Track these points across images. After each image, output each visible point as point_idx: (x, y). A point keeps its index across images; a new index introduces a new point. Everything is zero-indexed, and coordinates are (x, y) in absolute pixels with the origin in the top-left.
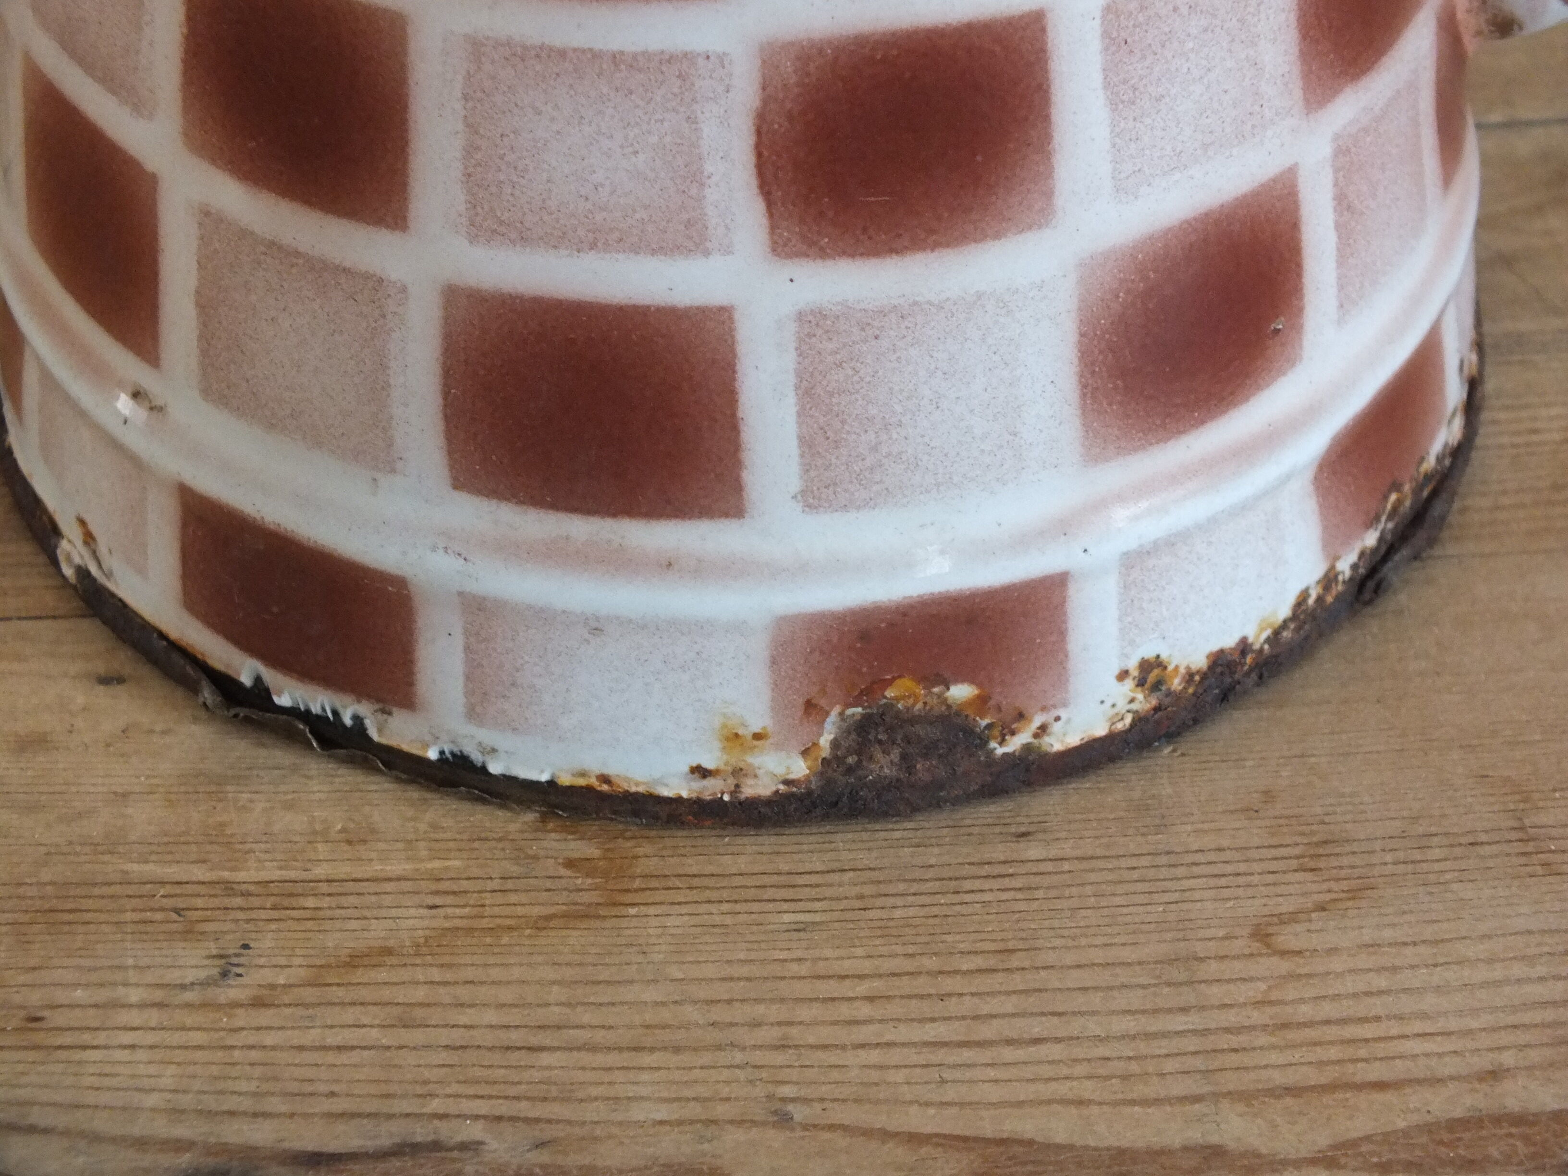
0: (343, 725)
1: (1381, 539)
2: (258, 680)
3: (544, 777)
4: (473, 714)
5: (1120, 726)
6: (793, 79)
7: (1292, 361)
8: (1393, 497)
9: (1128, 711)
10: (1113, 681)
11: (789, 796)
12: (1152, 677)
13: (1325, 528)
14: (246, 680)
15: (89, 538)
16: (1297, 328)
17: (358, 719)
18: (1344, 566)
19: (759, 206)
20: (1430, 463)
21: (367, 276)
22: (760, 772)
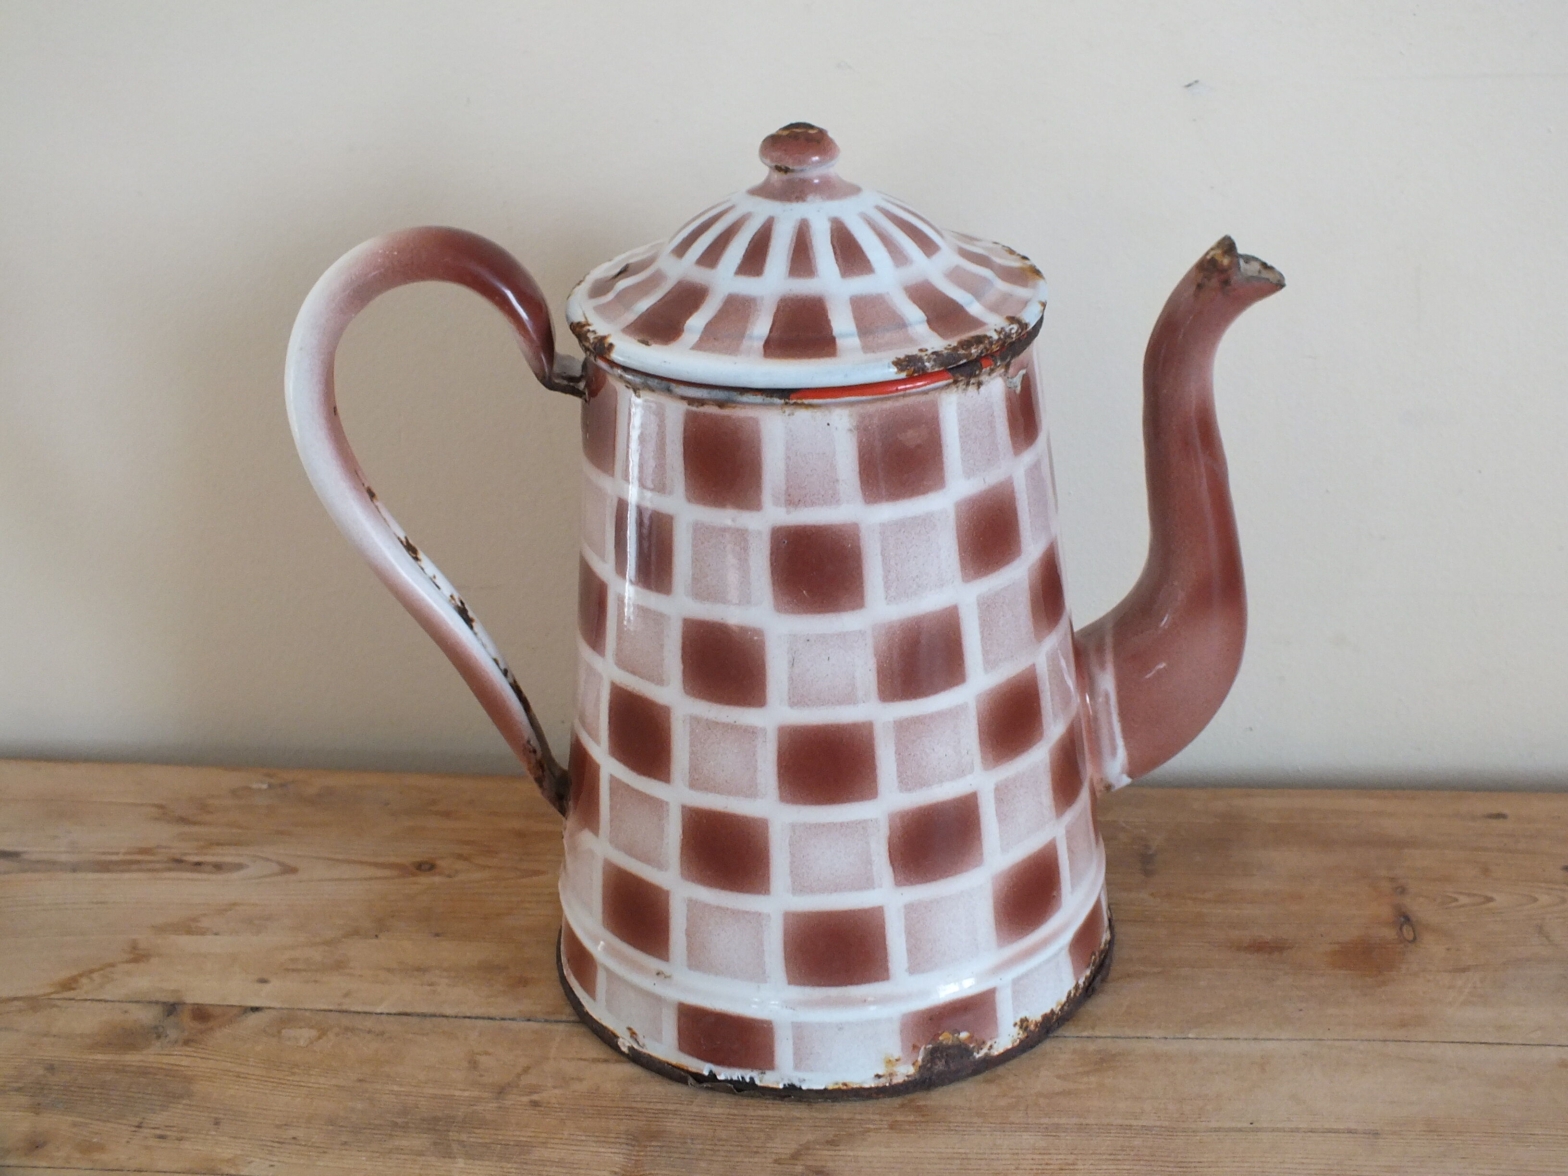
0: (746, 1082)
1: (1091, 972)
2: (711, 1072)
3: (822, 1088)
4: (797, 1067)
5: (1016, 1044)
6: (899, 825)
7: (1059, 907)
8: (1093, 957)
9: (1018, 1038)
10: (1013, 1027)
11: (910, 1082)
12: (1025, 1024)
13: (1074, 968)
14: (706, 1073)
15: (633, 1034)
16: (1059, 895)
17: (752, 1079)
18: (1081, 982)
19: (890, 869)
20: (1102, 946)
21: (754, 913)
22: (899, 1073)
